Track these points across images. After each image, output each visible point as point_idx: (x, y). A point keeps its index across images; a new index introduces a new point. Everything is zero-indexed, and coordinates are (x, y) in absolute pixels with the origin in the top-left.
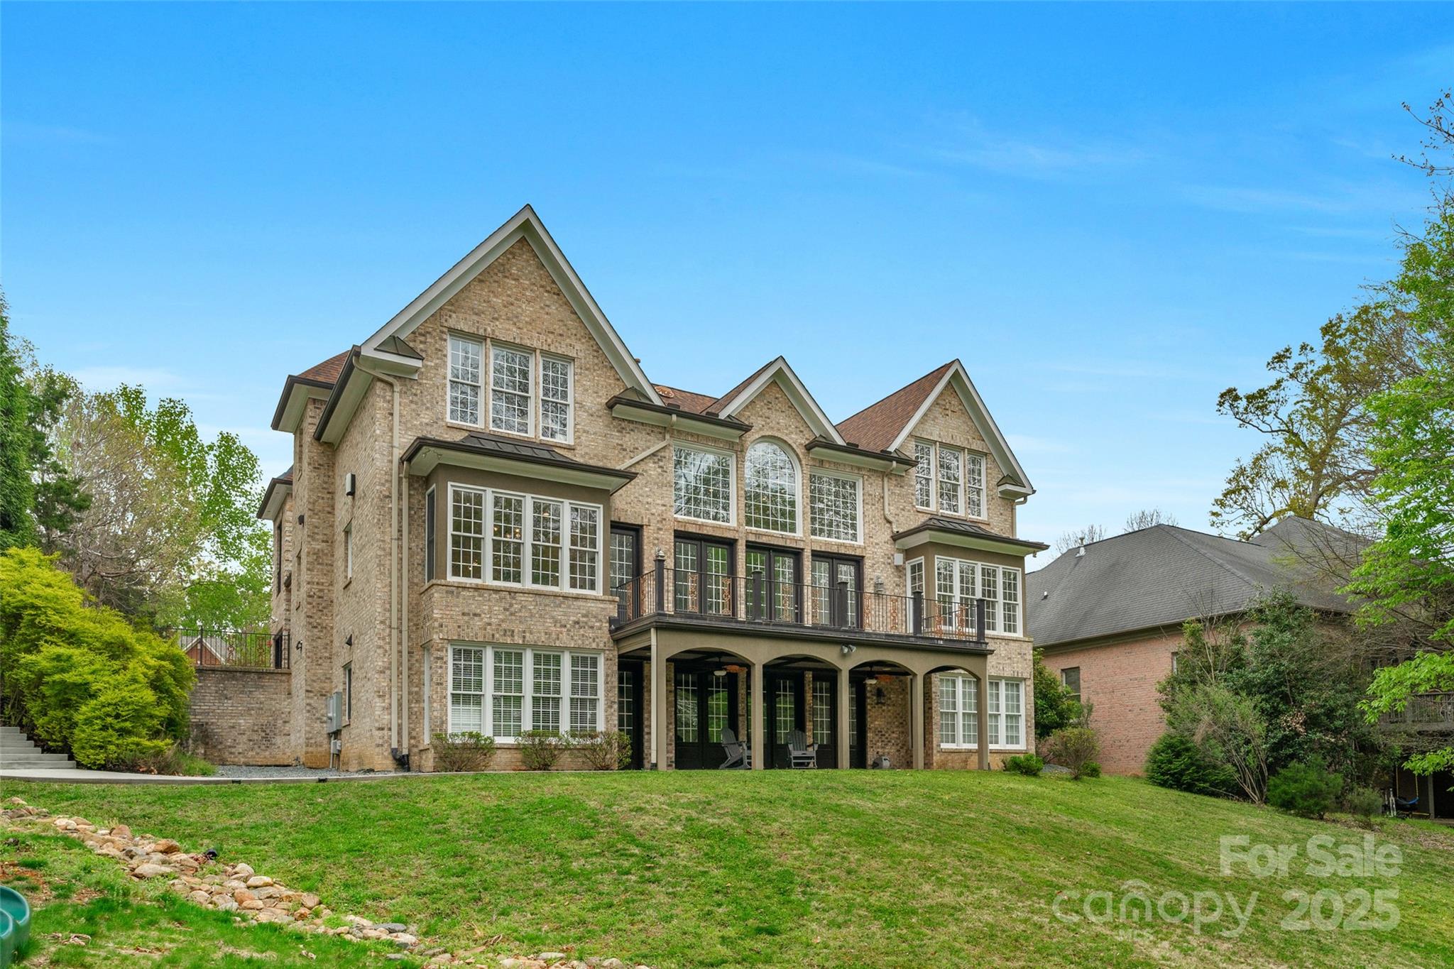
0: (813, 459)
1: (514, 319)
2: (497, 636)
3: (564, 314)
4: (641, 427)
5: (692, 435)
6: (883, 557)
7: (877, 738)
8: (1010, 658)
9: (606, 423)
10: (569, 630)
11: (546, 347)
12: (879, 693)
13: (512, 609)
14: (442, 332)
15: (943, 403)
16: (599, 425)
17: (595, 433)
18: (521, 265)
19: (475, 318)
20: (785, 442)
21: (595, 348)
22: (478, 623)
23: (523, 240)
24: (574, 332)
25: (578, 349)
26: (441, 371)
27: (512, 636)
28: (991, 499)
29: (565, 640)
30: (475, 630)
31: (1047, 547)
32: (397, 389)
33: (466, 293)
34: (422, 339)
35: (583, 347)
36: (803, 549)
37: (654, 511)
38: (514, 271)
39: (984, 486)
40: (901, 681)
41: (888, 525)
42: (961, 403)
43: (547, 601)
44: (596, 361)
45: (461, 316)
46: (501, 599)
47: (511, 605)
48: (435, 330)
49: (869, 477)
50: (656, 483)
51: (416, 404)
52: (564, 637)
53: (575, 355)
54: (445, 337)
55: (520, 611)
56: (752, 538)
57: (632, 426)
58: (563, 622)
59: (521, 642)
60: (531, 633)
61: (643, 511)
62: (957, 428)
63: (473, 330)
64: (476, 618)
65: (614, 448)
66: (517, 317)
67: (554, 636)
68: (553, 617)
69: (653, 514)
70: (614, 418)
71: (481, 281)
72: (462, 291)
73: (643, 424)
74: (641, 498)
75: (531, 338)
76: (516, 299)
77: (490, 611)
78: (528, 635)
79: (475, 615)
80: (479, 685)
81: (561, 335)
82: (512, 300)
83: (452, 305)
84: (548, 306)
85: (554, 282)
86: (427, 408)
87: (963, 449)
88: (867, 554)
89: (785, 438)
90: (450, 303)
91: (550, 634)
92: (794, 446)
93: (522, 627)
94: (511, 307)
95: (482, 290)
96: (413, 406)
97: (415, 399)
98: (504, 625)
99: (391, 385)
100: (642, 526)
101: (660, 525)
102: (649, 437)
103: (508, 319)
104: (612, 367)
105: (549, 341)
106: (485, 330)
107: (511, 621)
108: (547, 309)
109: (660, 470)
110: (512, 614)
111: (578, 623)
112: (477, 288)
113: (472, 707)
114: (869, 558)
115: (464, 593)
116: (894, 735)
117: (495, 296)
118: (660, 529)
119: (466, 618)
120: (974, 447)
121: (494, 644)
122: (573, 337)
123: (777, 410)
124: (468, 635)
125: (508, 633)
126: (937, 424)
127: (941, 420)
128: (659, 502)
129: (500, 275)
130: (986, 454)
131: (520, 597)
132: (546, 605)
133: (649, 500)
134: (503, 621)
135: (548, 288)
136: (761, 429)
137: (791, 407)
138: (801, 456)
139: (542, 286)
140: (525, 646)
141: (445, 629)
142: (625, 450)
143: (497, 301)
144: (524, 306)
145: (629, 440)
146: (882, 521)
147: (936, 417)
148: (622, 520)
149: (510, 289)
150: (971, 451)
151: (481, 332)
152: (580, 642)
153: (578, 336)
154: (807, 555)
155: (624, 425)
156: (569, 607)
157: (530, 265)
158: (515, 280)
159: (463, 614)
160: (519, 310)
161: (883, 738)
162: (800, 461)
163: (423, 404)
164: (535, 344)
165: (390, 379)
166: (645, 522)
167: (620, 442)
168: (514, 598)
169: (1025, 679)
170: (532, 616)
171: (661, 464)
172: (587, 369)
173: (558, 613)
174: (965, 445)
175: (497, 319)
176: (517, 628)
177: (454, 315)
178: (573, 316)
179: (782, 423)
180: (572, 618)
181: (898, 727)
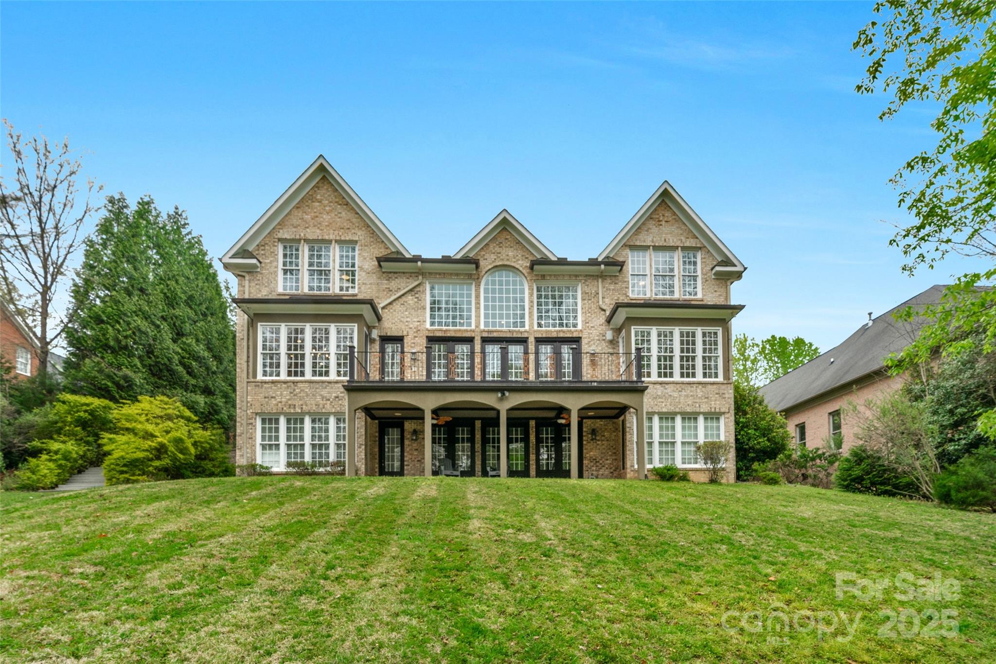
0: (536, 275)
1: (318, 225)
2: (285, 408)
3: (350, 215)
4: (402, 275)
5: (440, 274)
6: (598, 336)
7: (592, 464)
8: (707, 398)
9: (378, 276)
10: (331, 402)
11: (338, 238)
12: (594, 432)
13: (295, 392)
14: (274, 242)
15: (657, 216)
16: (374, 279)
17: (371, 284)
18: (323, 194)
19: (294, 230)
20: (514, 267)
21: (371, 232)
22: (274, 402)
23: (324, 178)
24: (357, 225)
25: (359, 235)
26: (275, 264)
27: (295, 408)
28: (705, 281)
29: (328, 408)
30: (272, 407)
31: (744, 306)
32: (247, 278)
33: (289, 216)
34: (263, 248)
35: (363, 233)
36: (528, 338)
37: (411, 326)
38: (319, 197)
39: (699, 273)
40: (614, 423)
41: (603, 312)
42: (675, 214)
43: (317, 386)
44: (372, 240)
45: (285, 230)
46: (288, 387)
47: (294, 390)
48: (270, 241)
49: (586, 280)
50: (414, 309)
51: (259, 285)
52: (328, 406)
53: (357, 239)
54: (276, 244)
55: (300, 393)
56: (485, 335)
57: (396, 275)
58: (328, 398)
59: (300, 411)
60: (306, 405)
61: (403, 327)
62: (671, 233)
63: (293, 237)
64: (273, 399)
65: (384, 291)
66: (320, 224)
67: (321, 406)
68: (321, 395)
69: (411, 328)
70: (384, 273)
71: (298, 208)
72: (286, 216)
73: (404, 273)
74: (402, 319)
75: (329, 234)
76: (320, 213)
77: (281, 395)
78: (304, 407)
79: (272, 397)
80: (277, 438)
81: (348, 229)
82: (317, 214)
83: (281, 225)
84: (340, 213)
85: (344, 198)
86: (266, 286)
87: (677, 247)
88: (584, 335)
89: (513, 264)
90: (279, 224)
91: (319, 405)
92: (521, 269)
93: (301, 403)
94: (317, 219)
95: (298, 212)
96: (258, 286)
97: (259, 282)
98: (290, 402)
99: (244, 277)
100: (403, 337)
101: (415, 334)
102: (408, 280)
103: (315, 226)
104: (383, 242)
105: (340, 233)
106: (300, 235)
107: (294, 399)
108: (339, 215)
109: (416, 300)
110: (295, 395)
111: (337, 397)
112: (295, 212)
113: (274, 451)
114: (585, 338)
115: (265, 385)
116: (608, 462)
117: (307, 214)
118: (415, 337)
119: (267, 400)
120: (687, 244)
121: (285, 414)
122: (356, 229)
123: (506, 247)
124: (267, 409)
125: (292, 407)
126: (651, 233)
127: (654, 230)
128: (415, 320)
129: (310, 201)
130: (700, 248)
131: (300, 385)
132: (317, 388)
133: (408, 319)
134: (289, 400)
135: (340, 202)
136: (493, 262)
137: (519, 243)
138: (526, 275)
139: (336, 202)
140: (303, 414)
141: (253, 407)
142: (391, 291)
143: (308, 217)
144: (324, 217)
145: (393, 284)
146: (597, 310)
147: (649, 229)
148: (388, 334)
149: (316, 208)
150: (684, 248)
151: (298, 237)
152: (338, 409)
153: (360, 227)
154: (532, 340)
155: (390, 275)
156: (332, 388)
157: (329, 191)
158: (319, 202)
159: (265, 398)
160: (322, 219)
161: (598, 464)
162: (526, 278)
163: (263, 284)
164: (332, 237)
165: (243, 274)
166: (405, 333)
167: (388, 286)
168: (296, 386)
169: (724, 413)
170: (307, 395)
171: (417, 296)
172: (365, 246)
173: (324, 393)
174: (678, 244)
175: (308, 228)
176: (298, 403)
177: (281, 231)
178: (357, 216)
179: (511, 255)
180: (334, 395)
181: (611, 455)
